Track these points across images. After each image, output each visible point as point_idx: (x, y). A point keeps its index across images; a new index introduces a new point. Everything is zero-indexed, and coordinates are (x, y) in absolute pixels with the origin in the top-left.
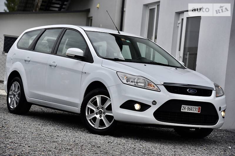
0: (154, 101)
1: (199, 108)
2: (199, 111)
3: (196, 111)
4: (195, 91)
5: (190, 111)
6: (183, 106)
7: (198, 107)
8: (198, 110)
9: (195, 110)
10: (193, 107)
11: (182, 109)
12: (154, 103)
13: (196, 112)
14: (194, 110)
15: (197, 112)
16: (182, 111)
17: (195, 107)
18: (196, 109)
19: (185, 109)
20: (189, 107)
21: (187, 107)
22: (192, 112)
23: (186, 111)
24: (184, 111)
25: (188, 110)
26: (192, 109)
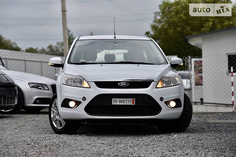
0: (84, 97)
2: (133, 103)
4: (127, 84)
5: (123, 104)
6: (113, 99)
7: (131, 99)
9: (129, 102)
10: (125, 99)
11: (113, 102)
12: (84, 99)
13: (130, 104)
15: (131, 104)
16: (113, 104)
17: (128, 99)
19: (116, 102)
20: (121, 99)
21: (118, 100)
22: (125, 104)
23: (118, 103)
24: (116, 104)
25: (120, 102)
26: (125, 102)
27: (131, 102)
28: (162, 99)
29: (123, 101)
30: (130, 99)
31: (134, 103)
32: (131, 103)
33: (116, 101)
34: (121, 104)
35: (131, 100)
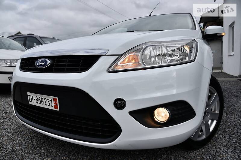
1: (54, 99)
2: (56, 107)
3: (51, 105)
4: (46, 63)
5: (41, 105)
6: (28, 93)
7: (52, 98)
8: (54, 103)
10: (44, 97)
11: (29, 100)
13: (51, 107)
14: (47, 103)
15: (53, 108)
16: (30, 103)
17: (47, 97)
18: (50, 102)
19: (34, 99)
20: (38, 96)
21: (34, 96)
22: (44, 106)
23: (34, 103)
26: (43, 102)
27: (53, 105)
29: (40, 99)
30: (50, 98)
33: (32, 99)
34: (38, 105)
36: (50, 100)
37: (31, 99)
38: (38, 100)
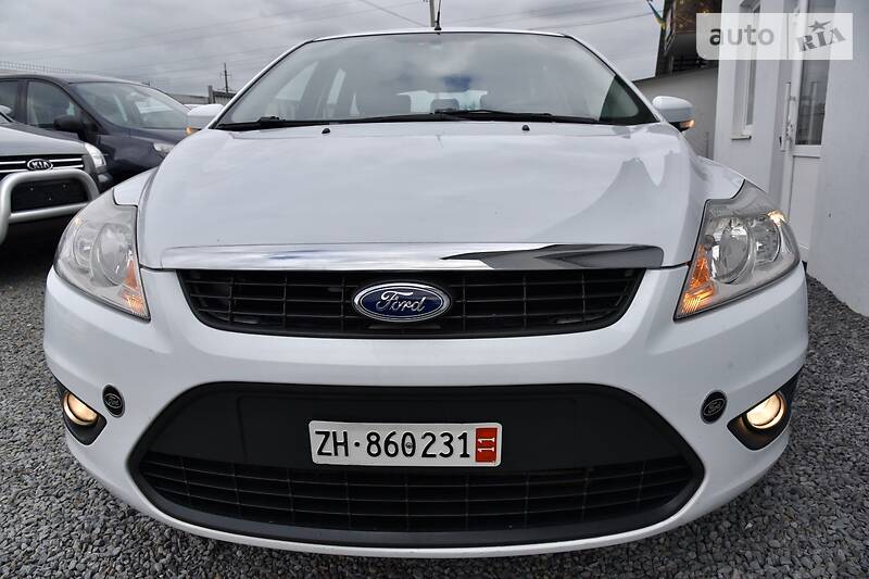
0: (110, 391)
3: (458, 450)
5: (401, 461)
6: (315, 426)
7: (471, 429)
10: (418, 429)
11: (315, 449)
12: (114, 400)
13: (456, 461)
14: (439, 447)
15: (471, 462)
16: (317, 459)
17: (438, 429)
19: (345, 447)
20: (384, 430)
21: (358, 432)
22: (417, 461)
23: (359, 457)
24: (341, 460)
25: (374, 450)
26: (414, 446)
27: (471, 450)
28: (713, 407)
29: (397, 439)
30: (456, 429)
31: (492, 457)
32: (465, 455)
33: (345, 444)
34: (383, 461)
35: (464, 437)
36: (456, 435)
37: (336, 444)
38: (382, 443)
